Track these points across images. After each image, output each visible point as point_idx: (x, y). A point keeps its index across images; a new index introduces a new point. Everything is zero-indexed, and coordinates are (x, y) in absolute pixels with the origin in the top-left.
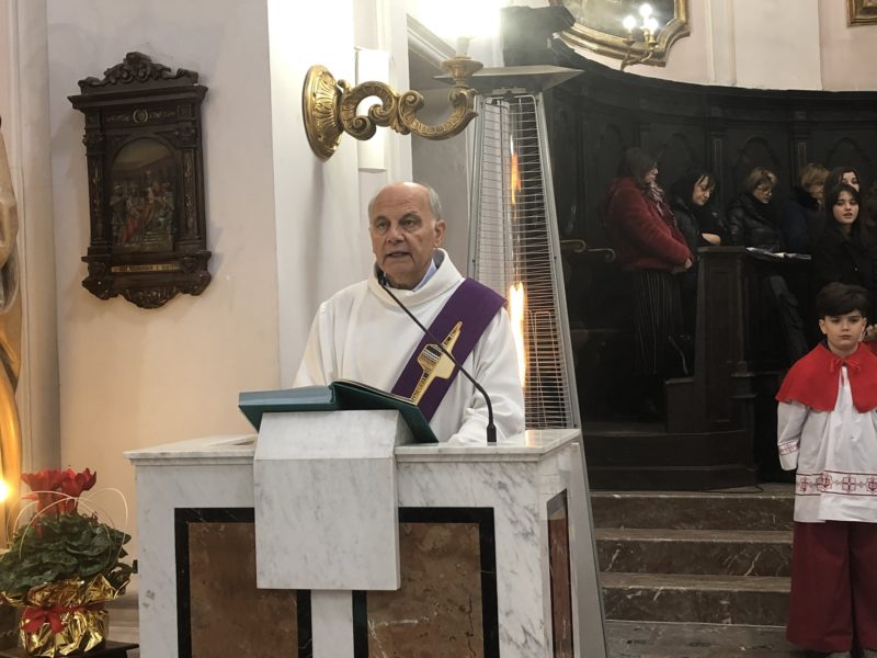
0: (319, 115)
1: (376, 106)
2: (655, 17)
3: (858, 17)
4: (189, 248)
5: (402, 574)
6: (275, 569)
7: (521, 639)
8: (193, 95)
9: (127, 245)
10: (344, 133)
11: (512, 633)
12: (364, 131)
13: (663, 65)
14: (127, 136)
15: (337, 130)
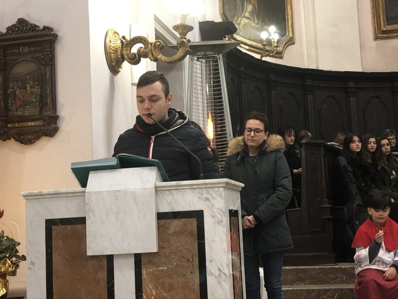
0: (113, 52)
1: (141, 48)
2: (278, 33)
3: (379, 36)
4: (47, 113)
5: (159, 245)
6: (96, 246)
7: (217, 273)
8: (51, 38)
9: (16, 113)
10: (125, 62)
11: (213, 271)
12: (135, 60)
13: (282, 58)
14: (17, 59)
15: (121, 60)
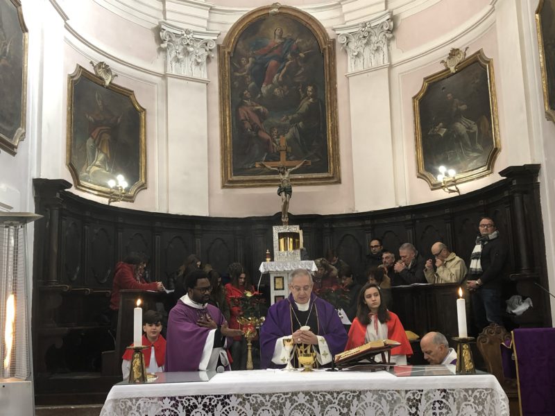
3: (226, 185)
13: (133, 202)
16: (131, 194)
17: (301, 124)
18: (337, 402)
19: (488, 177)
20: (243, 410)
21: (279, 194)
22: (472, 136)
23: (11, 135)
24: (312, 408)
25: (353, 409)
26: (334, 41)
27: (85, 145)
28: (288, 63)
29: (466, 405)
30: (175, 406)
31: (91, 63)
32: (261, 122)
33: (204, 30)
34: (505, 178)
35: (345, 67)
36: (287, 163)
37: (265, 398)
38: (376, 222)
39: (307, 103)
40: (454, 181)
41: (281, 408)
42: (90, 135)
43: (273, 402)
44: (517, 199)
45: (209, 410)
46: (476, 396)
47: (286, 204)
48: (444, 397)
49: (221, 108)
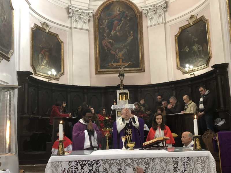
3: (97, 73)
13: (58, 80)
16: (58, 77)
17: (128, 47)
18: (144, 163)
19: (206, 69)
20: (105, 166)
21: (119, 77)
22: (200, 51)
23: (7, 53)
24: (134, 165)
25: (151, 165)
26: (142, 12)
27: (38, 57)
28: (122, 22)
29: (198, 163)
30: (77, 164)
31: (40, 23)
32: (111, 47)
33: (87, 9)
34: (214, 69)
35: (146, 23)
36: (122, 64)
37: (114, 161)
38: (159, 88)
39: (130, 38)
40: (193, 71)
41: (120, 165)
42: (40, 53)
43: (117, 163)
44: (219, 78)
45: (91, 166)
46: (202, 160)
47: (122, 80)
48: (188, 160)
49: (94, 41)
